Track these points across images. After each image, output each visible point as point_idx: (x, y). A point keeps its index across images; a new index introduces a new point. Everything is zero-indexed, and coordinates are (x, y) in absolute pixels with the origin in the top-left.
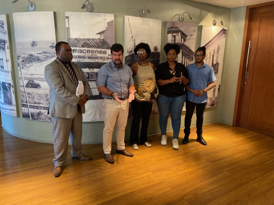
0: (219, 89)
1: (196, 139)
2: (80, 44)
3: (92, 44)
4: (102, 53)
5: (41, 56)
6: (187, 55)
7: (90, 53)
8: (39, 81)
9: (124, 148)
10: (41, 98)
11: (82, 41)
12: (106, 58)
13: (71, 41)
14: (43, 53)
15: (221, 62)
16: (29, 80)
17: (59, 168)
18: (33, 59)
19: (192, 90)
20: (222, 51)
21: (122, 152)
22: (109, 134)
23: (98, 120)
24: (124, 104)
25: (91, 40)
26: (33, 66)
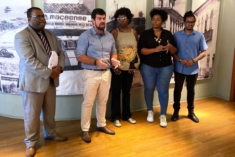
0: (213, 59)
1: (187, 115)
2: (57, 10)
3: (71, 9)
4: (81, 19)
5: (15, 23)
6: (176, 21)
7: (68, 19)
8: (12, 49)
9: (105, 125)
10: (14, 69)
11: (59, 7)
12: (85, 25)
13: (47, 7)
14: (17, 19)
15: (215, 28)
16: (2, 49)
17: (32, 149)
18: (6, 26)
19: (181, 60)
20: (216, 16)
21: (102, 130)
22: (88, 108)
23: (77, 94)
24: (105, 76)
25: (69, 5)
26: (5, 33)
